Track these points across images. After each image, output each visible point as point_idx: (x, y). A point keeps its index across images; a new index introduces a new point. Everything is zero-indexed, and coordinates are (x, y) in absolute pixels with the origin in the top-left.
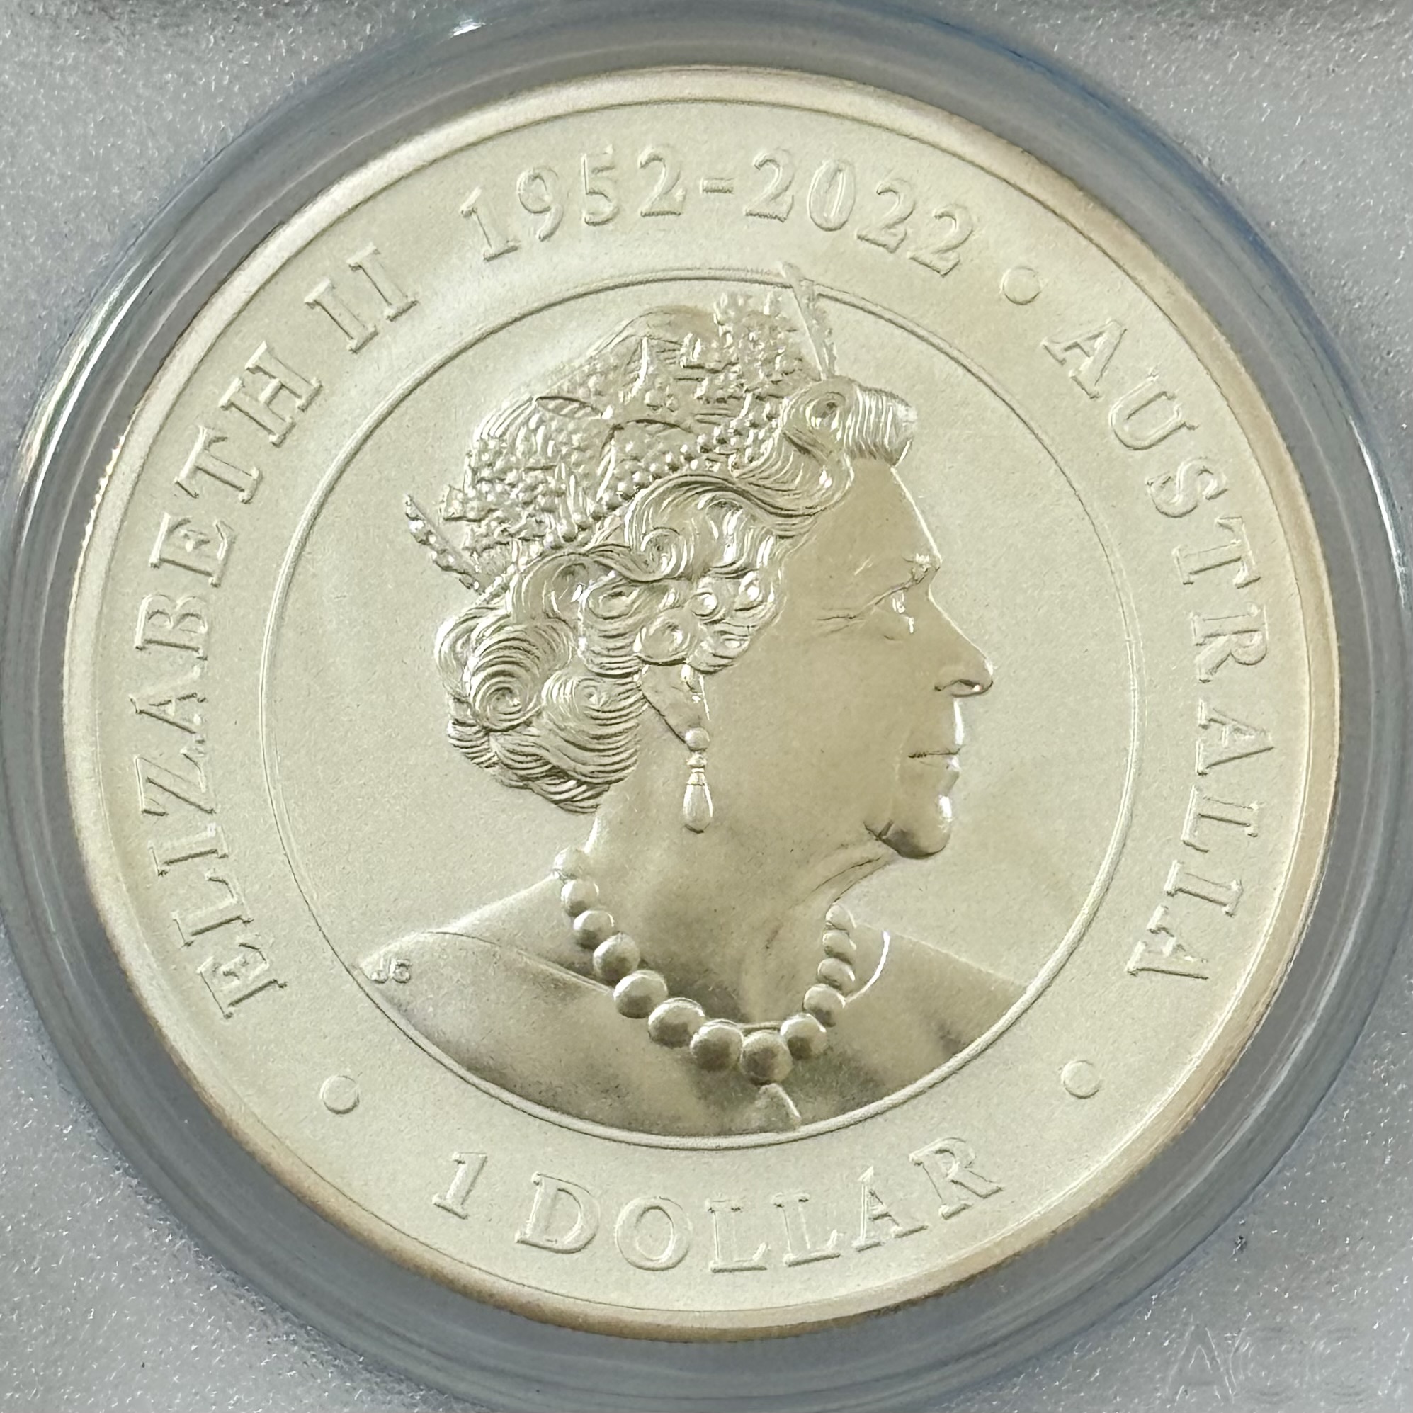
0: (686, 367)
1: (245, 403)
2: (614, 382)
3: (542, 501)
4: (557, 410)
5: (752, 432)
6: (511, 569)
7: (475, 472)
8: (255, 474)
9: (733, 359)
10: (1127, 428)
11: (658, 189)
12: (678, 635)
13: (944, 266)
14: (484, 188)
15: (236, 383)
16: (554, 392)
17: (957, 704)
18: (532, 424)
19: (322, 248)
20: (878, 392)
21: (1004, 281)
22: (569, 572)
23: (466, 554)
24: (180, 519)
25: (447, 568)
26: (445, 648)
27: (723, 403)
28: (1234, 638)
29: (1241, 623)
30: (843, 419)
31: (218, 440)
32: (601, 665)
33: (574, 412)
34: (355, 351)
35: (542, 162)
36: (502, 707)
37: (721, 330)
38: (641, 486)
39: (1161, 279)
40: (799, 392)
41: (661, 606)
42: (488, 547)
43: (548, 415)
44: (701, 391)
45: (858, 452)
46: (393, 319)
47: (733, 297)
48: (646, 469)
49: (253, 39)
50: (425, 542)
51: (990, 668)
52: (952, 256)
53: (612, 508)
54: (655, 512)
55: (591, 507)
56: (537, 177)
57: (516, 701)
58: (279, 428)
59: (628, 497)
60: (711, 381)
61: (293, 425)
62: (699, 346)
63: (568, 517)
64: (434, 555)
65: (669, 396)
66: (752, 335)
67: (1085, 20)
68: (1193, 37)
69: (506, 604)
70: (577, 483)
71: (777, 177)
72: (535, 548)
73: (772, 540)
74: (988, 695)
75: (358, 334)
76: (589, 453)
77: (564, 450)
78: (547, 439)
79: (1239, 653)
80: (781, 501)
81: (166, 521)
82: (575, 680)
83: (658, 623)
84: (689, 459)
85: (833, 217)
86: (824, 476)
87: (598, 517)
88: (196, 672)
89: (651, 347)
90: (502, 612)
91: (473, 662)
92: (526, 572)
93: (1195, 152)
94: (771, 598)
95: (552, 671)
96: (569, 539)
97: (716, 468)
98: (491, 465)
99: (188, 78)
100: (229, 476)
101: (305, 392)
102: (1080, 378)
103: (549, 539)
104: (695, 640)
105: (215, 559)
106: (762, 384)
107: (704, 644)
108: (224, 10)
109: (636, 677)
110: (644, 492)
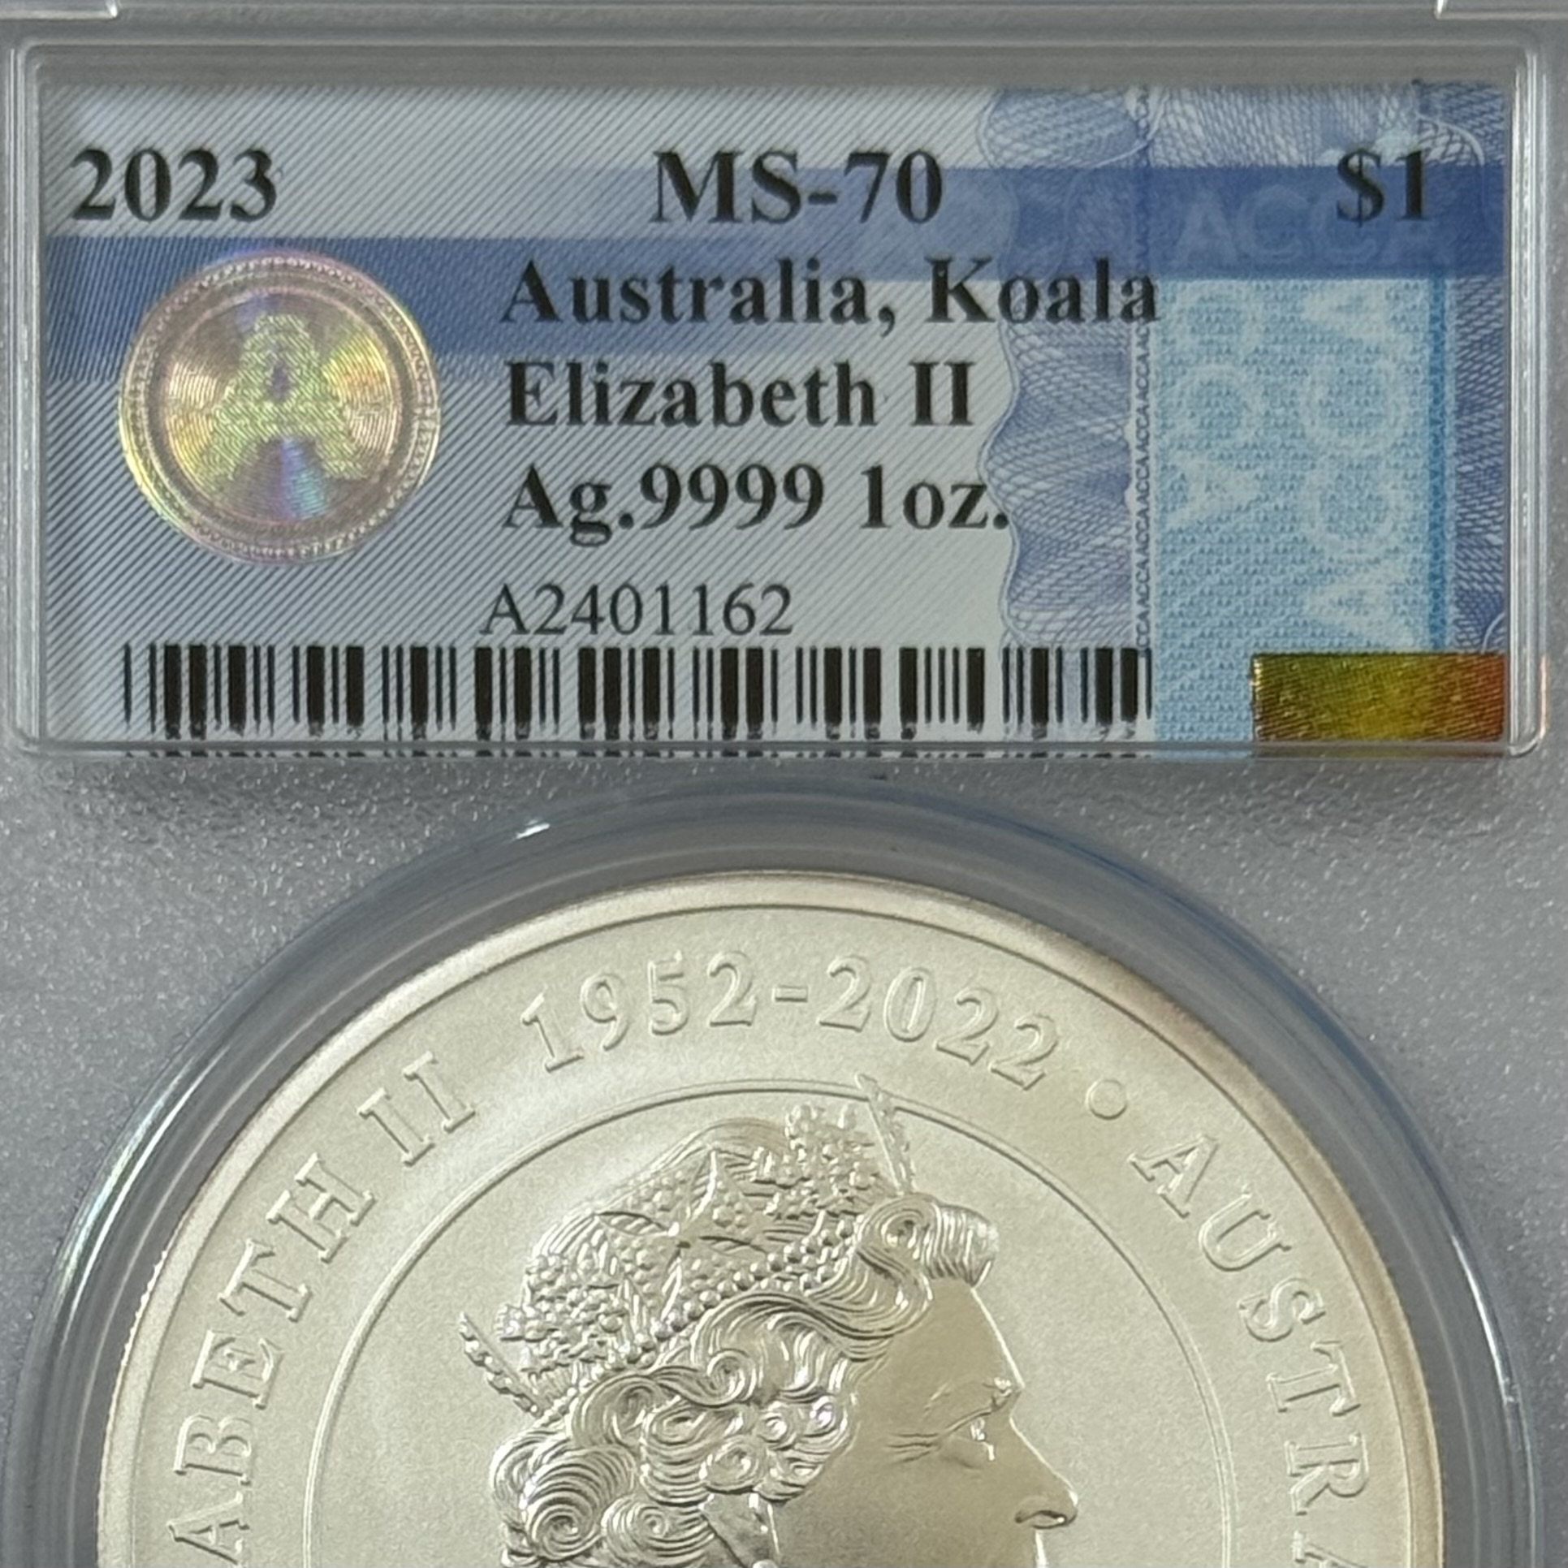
0: (756, 1181)
1: (292, 1215)
2: (680, 1198)
3: (604, 1321)
4: (620, 1226)
5: (825, 1251)
6: (571, 1392)
7: (533, 1291)
8: (303, 1290)
9: (806, 1175)
10: (1219, 1248)
11: (728, 999)
12: (746, 1462)
13: (1027, 1079)
14: (545, 996)
15: (286, 1196)
16: (617, 1206)
17: (1039, 1536)
18: (595, 1241)
19: (375, 1056)
20: (957, 1209)
21: (1090, 1093)
22: (632, 1394)
23: (524, 1377)
24: (225, 1336)
25: (505, 1390)
26: (501, 1475)
27: (798, 1220)
28: (1332, 1468)
29: (1339, 1453)
30: (921, 1236)
31: (264, 1255)
32: (664, 1494)
33: (640, 1227)
34: (409, 1164)
35: (607, 969)
36: (559, 1536)
37: (793, 1144)
38: (708, 1307)
39: (1255, 1096)
40: (874, 1209)
41: (728, 1431)
42: (547, 1369)
43: (612, 1231)
44: (772, 1207)
45: (936, 1271)
46: (450, 1130)
48: (714, 1289)
49: (308, 841)
50: (481, 1364)
51: (1074, 1497)
52: (1037, 1068)
53: (678, 1328)
54: (723, 1334)
55: (655, 1327)
56: (603, 984)
57: (575, 1530)
58: (328, 1242)
59: (694, 1317)
60: (782, 1198)
61: (344, 1240)
62: (770, 1162)
63: (632, 1339)
64: (491, 1376)
65: (739, 1212)
66: (826, 1150)
67: (1175, 826)
68: (1288, 845)
69: (565, 1428)
70: (642, 1304)
71: (853, 985)
72: (597, 1370)
73: (845, 1363)
74: (1071, 1527)
75: (414, 1146)
76: (653, 1271)
77: (628, 1267)
78: (610, 1256)
79: (1337, 1485)
80: (853, 1322)
81: (210, 1339)
82: (636, 1509)
83: (725, 1449)
84: (759, 1278)
85: (912, 1026)
86: (900, 1295)
87: (662, 1338)
88: (239, 1498)
89: (720, 1161)
90: (561, 1437)
91: (530, 1488)
92: (587, 1395)
93: (1290, 960)
94: (844, 1424)
95: (614, 1498)
96: (633, 1360)
97: (787, 1287)
98: (551, 1283)
99: (239, 881)
100: (276, 1293)
101: (357, 1205)
102: (1170, 1196)
103: (612, 1359)
104: (766, 1467)
105: (260, 1379)
106: (835, 1201)
107: (773, 1472)
108: (279, 812)
109: (701, 1506)
110: (711, 1312)
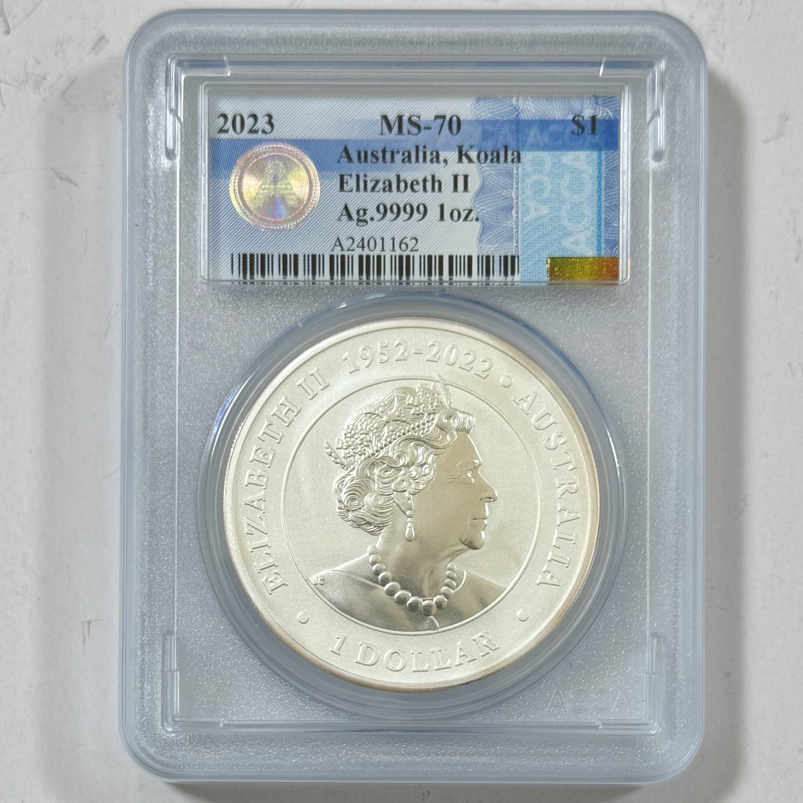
0: (408, 405)
1: (278, 413)
2: (386, 409)
3: (365, 443)
4: (370, 417)
5: (427, 424)
6: (356, 463)
7: (345, 435)
8: (281, 434)
9: (422, 402)
10: (537, 423)
11: (399, 354)
12: (405, 483)
13: (484, 376)
14: (349, 352)
15: (276, 408)
16: (369, 411)
17: (486, 504)
18: (363, 421)
19: (302, 369)
20: (464, 413)
21: (501, 380)
22: (373, 464)
23: (343, 459)
24: (259, 447)
25: (337, 463)
26: (336, 487)
27: (419, 415)
28: (569, 485)
29: (570, 481)
30: (454, 420)
31: (270, 425)
32: (382, 492)
33: (375, 417)
34: (311, 399)
35: (366, 345)
36: (352, 504)
37: (418, 394)
38: (394, 439)
39: (548, 380)
40: (440, 412)
41: (400, 475)
42: (349, 457)
43: (367, 418)
44: (412, 412)
45: (457, 430)
46: (322, 390)
47: (422, 385)
48: (396, 435)
49: (282, 308)
50: (331, 455)
51: (496, 494)
52: (486, 373)
53: (386, 445)
54: (398, 448)
55: (379, 445)
56: (365, 349)
57: (357, 502)
58: (288, 421)
59: (390, 442)
60: (415, 409)
61: (293, 421)
62: (412, 398)
63: (373, 448)
64: (333, 459)
65: (403, 413)
66: (427, 396)
67: (525, 304)
68: (558, 310)
69: (354, 474)
70: (376, 439)
71: (435, 349)
72: (363, 457)
73: (432, 455)
74: (496, 502)
75: (312, 394)
76: (379, 430)
77: (372, 429)
78: (367, 425)
79: (570, 490)
80: (435, 444)
81: (255, 448)
82: (374, 496)
83: (398, 480)
84: (408, 431)
85: (451, 361)
86: (448, 436)
87: (381, 448)
88: (263, 493)
89: (398, 399)
90: (352, 476)
91: (344, 490)
92: (361, 464)
93: (557, 343)
94: (432, 472)
95: (367, 493)
96: (373, 454)
97: (416, 434)
98: (350, 433)
99: (263, 319)
100: (274, 435)
101: (296, 411)
102: (524, 409)
103: (367, 455)
104: (410, 484)
105: (269, 459)
106: (430, 410)
107: (412, 486)
108: (275, 300)
109: (392, 496)
110: (395, 441)
